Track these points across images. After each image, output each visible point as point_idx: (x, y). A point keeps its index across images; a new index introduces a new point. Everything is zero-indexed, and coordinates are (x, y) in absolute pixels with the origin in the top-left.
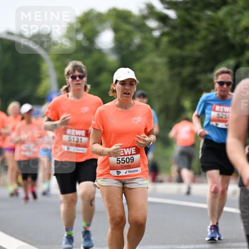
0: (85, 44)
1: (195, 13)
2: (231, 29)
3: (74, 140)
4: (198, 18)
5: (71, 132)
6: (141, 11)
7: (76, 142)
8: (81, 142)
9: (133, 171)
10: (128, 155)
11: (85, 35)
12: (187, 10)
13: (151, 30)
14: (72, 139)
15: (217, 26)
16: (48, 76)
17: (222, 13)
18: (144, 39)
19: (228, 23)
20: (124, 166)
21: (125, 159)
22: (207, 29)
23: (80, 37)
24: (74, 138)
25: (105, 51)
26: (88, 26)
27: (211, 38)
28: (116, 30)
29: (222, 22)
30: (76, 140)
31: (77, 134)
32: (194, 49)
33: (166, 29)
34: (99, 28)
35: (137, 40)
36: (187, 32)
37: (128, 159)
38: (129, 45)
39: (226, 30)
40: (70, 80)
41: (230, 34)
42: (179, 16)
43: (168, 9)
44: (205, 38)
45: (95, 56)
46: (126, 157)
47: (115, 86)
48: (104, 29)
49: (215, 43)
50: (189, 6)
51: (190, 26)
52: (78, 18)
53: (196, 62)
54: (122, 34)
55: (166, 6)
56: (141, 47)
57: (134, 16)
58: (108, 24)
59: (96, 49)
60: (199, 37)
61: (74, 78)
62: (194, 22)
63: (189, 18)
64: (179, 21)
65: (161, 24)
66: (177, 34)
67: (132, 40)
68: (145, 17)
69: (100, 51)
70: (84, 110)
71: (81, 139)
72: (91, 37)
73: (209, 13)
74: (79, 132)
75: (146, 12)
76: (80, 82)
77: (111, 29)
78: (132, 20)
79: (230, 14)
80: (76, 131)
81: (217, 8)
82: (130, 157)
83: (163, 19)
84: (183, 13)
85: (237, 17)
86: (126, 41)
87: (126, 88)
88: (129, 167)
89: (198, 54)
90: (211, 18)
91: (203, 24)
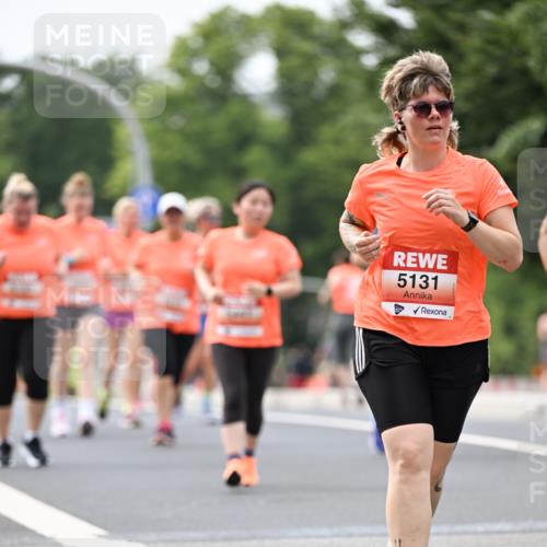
0: (214, 83)
1: (455, 16)
2: (536, 52)
4: (462, 28)
6: (335, 10)
11: (213, 64)
12: (438, 9)
13: (359, 52)
15: (504, 45)
16: (131, 153)
17: (514, 17)
18: (344, 72)
19: (530, 38)
22: (482, 51)
23: (201, 67)
25: (256, 100)
26: (219, 44)
27: (492, 70)
28: (281, 52)
29: (514, 36)
34: (242, 47)
35: (328, 74)
38: (310, 85)
39: (524, 53)
41: (532, 63)
42: (421, 23)
43: (395, 6)
44: (477, 71)
45: (234, 109)
48: (254, 50)
49: (499, 81)
52: (197, 26)
54: (294, 61)
56: (335, 91)
57: (321, 23)
58: (264, 39)
60: (464, 68)
62: (455, 36)
63: (441, 26)
65: (381, 40)
67: (316, 74)
68: (344, 25)
69: (245, 98)
72: (226, 67)
73: (487, 15)
75: (347, 14)
77: (271, 50)
78: (316, 30)
81: (505, 5)
83: (385, 29)
84: (429, 15)
86: (304, 77)
90: (491, 28)
91: (473, 42)
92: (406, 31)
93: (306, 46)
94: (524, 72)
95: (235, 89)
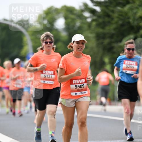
0: (49, 26)
1: (111, 8)
2: (132, 18)
3: (47, 77)
4: (113, 11)
5: (46, 72)
6: (80, 7)
7: (49, 78)
8: (51, 78)
9: (83, 93)
10: (81, 83)
11: (48, 21)
12: (107, 7)
13: (86, 18)
14: (46, 76)
15: (124, 16)
16: (27, 44)
17: (126, 8)
18: (82, 23)
19: (130, 14)
20: (79, 90)
21: (80, 86)
22: (118, 17)
23: (45, 22)
24: (47, 76)
25: (60, 30)
26: (50, 16)
27: (120, 22)
28: (66, 18)
29: (126, 14)
30: (48, 76)
31: (49, 73)
32: (111, 29)
33: (95, 18)
34: (56, 17)
35: (78, 24)
36: (107, 19)
37: (81, 86)
38: (74, 26)
39: (129, 18)
40: (44, 44)
41: (131, 21)
42: (102, 10)
43: (96, 6)
44: (116, 23)
46: (80, 85)
47: (72, 45)
48: (59, 18)
49: (122, 25)
50: (108, 4)
51: (108, 16)
52: (44, 11)
53: (112, 36)
54: (69, 20)
55: (95, 4)
56: (80, 28)
57: (76, 10)
58: (62, 15)
59: (54, 29)
60: (113, 22)
61: (46, 43)
62: (111, 14)
63: (107, 11)
64: (102, 13)
65: (92, 15)
66: (101, 20)
67: (75, 24)
68: (82, 11)
69: (57, 30)
70: (52, 60)
71: (51, 76)
72: (52, 22)
73: (119, 8)
74: (50, 72)
75: (83, 8)
76: (50, 46)
77: (63, 17)
78: (75, 12)
79: (131, 9)
80: (49, 71)
81: (124, 5)
82: (82, 84)
83: (93, 12)
84: (104, 8)
85: (135, 11)
86: (72, 24)
87: (80, 45)
88: (82, 90)
89: (113, 32)
90: (120, 11)
91: (116, 15)
92: (98, 12)
93: (73, 16)
94: (129, 23)
95: (54, 27)
